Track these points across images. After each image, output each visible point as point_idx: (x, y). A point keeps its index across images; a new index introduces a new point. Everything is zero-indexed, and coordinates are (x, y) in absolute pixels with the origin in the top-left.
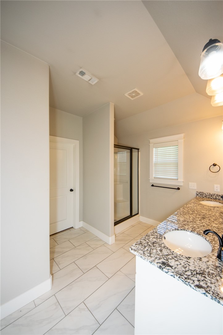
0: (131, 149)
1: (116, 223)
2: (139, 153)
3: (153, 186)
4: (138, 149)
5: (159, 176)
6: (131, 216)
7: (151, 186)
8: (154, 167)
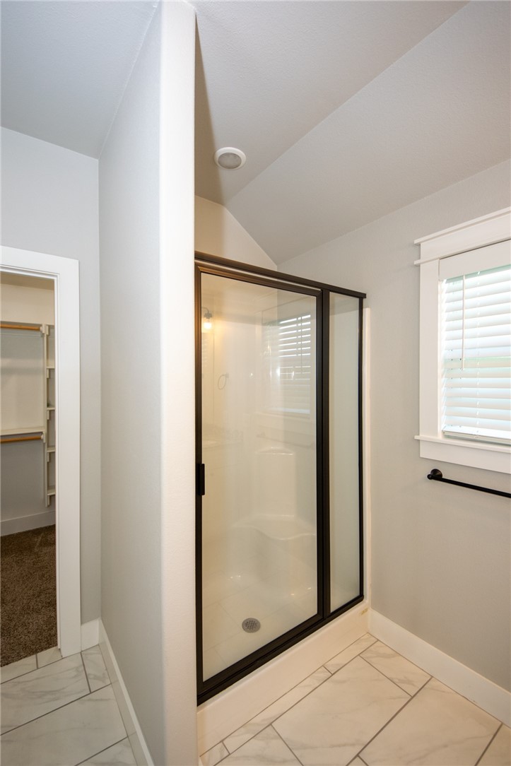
0: (323, 294)
1: (207, 689)
2: (367, 312)
3: (435, 475)
4: (361, 297)
5: (474, 426)
6: (324, 614)
7: (430, 477)
8: (442, 381)
